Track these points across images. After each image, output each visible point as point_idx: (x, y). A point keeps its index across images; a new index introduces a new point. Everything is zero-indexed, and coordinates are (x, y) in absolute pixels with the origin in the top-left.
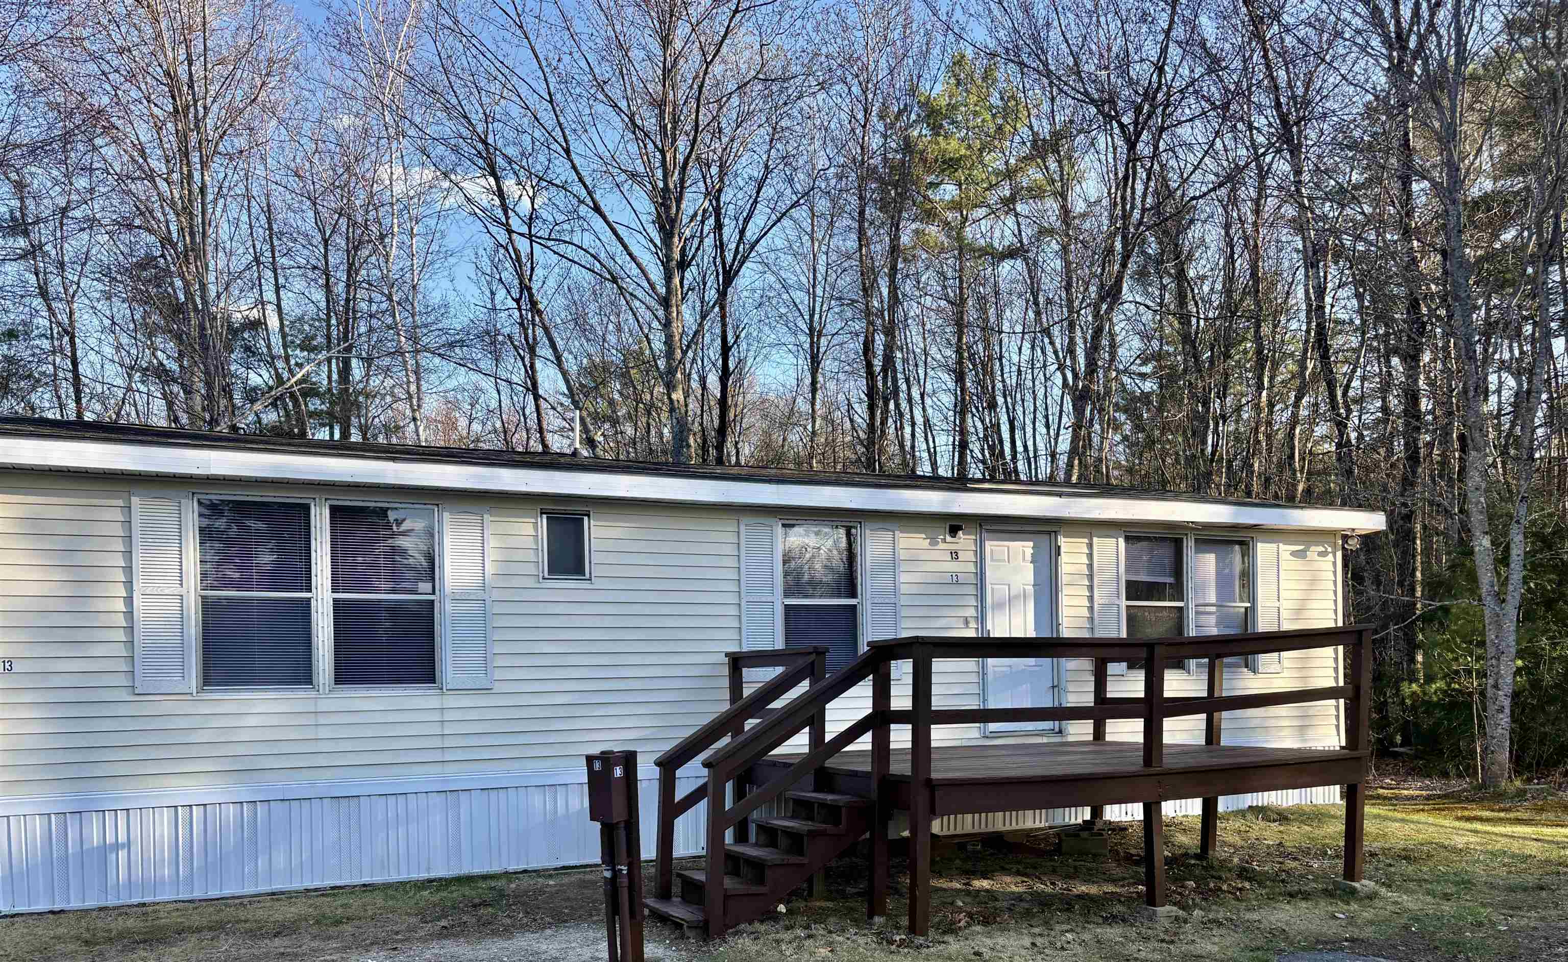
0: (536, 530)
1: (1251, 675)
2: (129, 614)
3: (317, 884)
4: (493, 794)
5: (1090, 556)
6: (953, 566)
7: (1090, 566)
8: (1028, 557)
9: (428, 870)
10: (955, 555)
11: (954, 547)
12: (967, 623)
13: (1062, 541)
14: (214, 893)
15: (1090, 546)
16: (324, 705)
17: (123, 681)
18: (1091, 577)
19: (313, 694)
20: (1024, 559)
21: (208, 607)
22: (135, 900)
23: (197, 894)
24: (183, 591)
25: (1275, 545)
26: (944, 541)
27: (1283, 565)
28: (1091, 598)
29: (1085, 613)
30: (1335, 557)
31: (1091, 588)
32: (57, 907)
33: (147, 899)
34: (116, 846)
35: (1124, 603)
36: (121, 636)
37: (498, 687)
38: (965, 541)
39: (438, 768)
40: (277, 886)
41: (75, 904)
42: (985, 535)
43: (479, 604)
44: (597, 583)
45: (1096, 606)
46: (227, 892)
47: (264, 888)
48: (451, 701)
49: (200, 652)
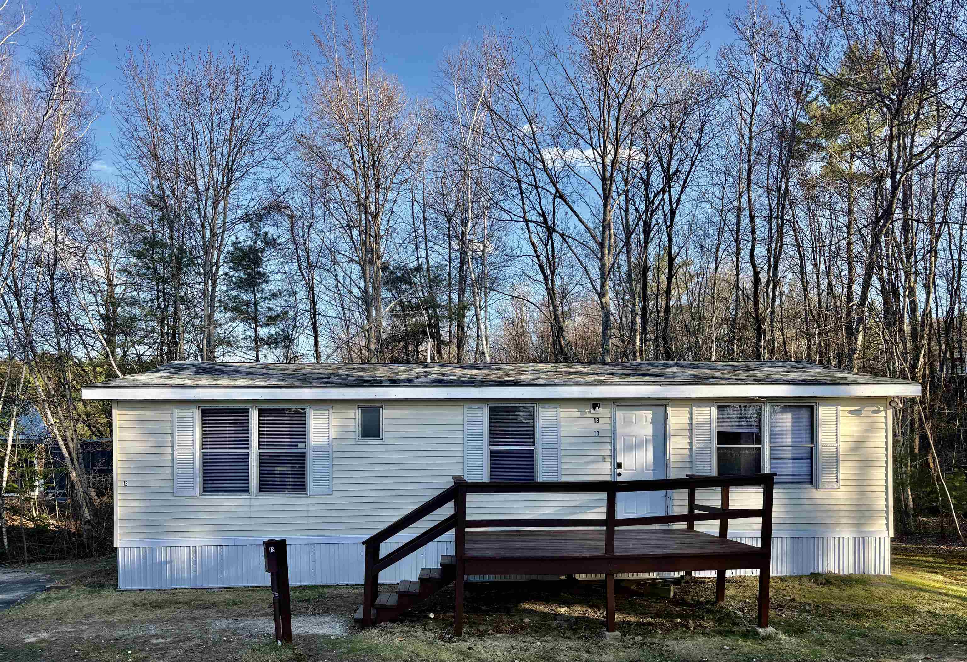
0: (355, 415)
1: (814, 490)
2: (172, 461)
3: (250, 585)
4: (332, 546)
5: (691, 418)
6: (597, 427)
7: (691, 424)
8: (649, 420)
9: (300, 581)
10: (597, 420)
11: (596, 416)
12: (604, 459)
13: (670, 410)
14: (205, 586)
15: (691, 412)
16: (254, 502)
17: (169, 490)
18: (691, 431)
19: (248, 497)
20: (646, 421)
21: (205, 456)
22: (173, 587)
23: (198, 586)
24: (193, 450)
25: (835, 408)
26: (590, 412)
27: (841, 420)
28: (691, 444)
29: (687, 452)
30: (886, 413)
31: (691, 437)
32: (142, 588)
33: (178, 587)
34: (166, 563)
35: (715, 445)
36: (169, 470)
37: (335, 494)
38: (603, 412)
39: (305, 533)
40: (232, 585)
41: (149, 587)
42: (616, 408)
43: (326, 453)
44: (386, 441)
45: (694, 448)
46: (210, 586)
47: (225, 585)
48: (312, 501)
49: (201, 477)
